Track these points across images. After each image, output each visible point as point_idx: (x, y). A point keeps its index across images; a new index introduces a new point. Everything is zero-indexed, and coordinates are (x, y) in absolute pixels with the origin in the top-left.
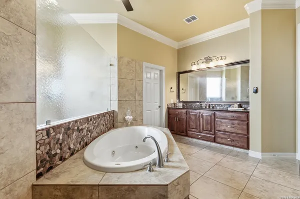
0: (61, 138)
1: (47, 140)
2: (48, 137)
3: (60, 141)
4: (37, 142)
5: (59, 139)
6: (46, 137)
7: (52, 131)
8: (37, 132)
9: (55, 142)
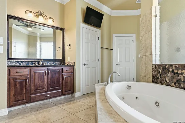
0: (161, 71)
1: (155, 70)
2: (156, 69)
3: (160, 73)
4: (152, 69)
5: (160, 72)
6: (155, 68)
7: (157, 67)
8: (152, 65)
9: (158, 72)
